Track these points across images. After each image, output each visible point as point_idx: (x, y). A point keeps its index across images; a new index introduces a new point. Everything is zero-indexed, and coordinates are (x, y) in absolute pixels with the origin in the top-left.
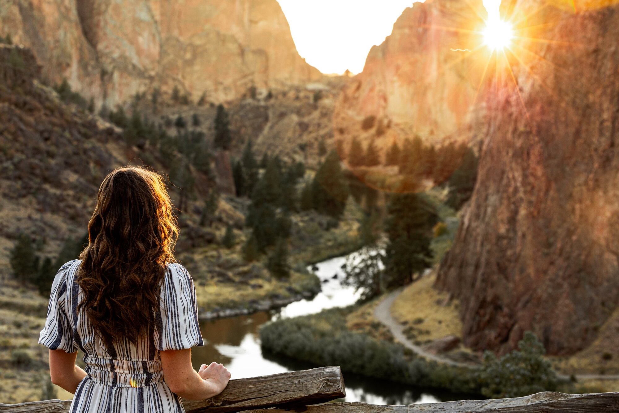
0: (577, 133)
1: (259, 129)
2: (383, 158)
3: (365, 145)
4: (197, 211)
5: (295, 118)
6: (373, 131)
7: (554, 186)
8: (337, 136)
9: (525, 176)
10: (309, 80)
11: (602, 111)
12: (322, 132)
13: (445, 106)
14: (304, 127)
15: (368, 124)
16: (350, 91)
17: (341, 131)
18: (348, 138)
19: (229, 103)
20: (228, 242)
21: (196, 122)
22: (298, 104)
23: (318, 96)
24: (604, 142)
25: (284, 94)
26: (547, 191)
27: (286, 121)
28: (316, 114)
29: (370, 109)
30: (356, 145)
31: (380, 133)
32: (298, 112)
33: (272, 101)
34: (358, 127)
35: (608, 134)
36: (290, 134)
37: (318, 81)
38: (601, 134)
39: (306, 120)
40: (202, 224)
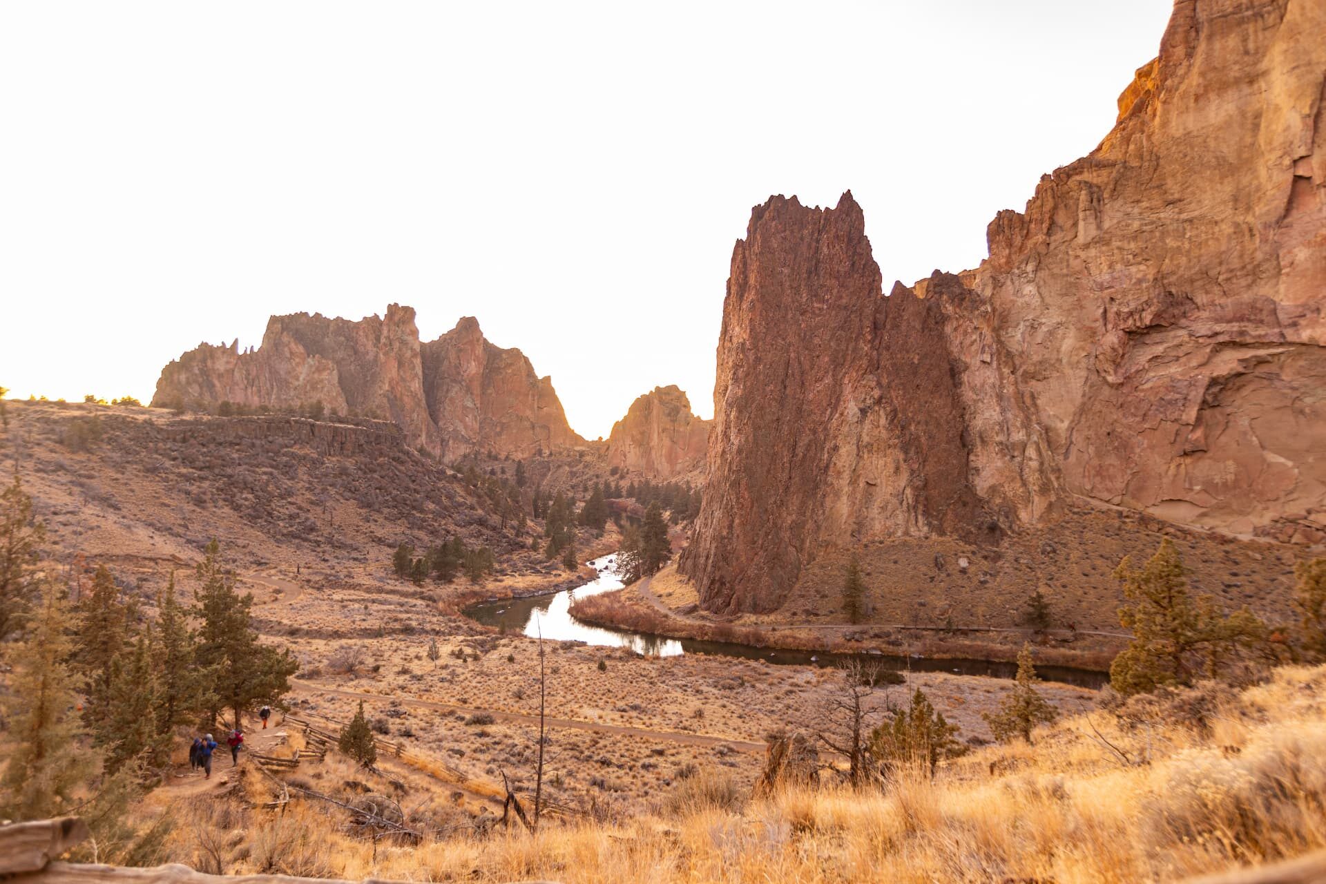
0: (768, 471)
1: (545, 475)
2: (624, 493)
3: (613, 485)
4: (513, 528)
5: (567, 468)
6: (617, 476)
7: (756, 504)
8: (595, 480)
9: (738, 499)
10: (576, 444)
11: (783, 457)
12: (585, 477)
13: (663, 460)
14: (573, 474)
15: (614, 472)
16: (602, 451)
17: (597, 476)
18: (602, 481)
19: (524, 459)
20: (534, 547)
21: (503, 472)
22: (569, 460)
23: (582, 454)
24: (785, 476)
25: (560, 453)
26: (752, 507)
27: (561, 470)
28: (581, 466)
29: (615, 462)
30: (607, 485)
31: (622, 477)
32: (569, 465)
33: (553, 457)
34: (608, 473)
35: (787, 471)
36: (564, 479)
37: (582, 445)
38: (783, 471)
39: (574, 469)
40: (517, 535)
